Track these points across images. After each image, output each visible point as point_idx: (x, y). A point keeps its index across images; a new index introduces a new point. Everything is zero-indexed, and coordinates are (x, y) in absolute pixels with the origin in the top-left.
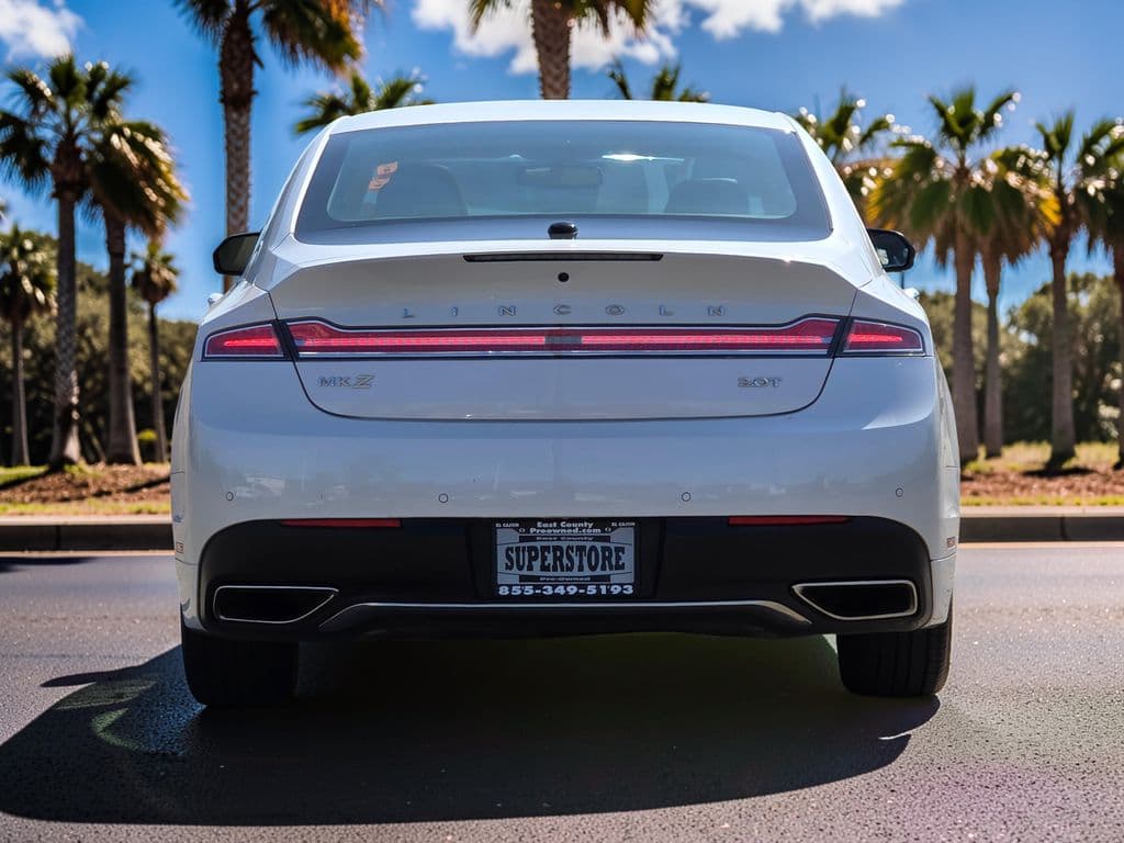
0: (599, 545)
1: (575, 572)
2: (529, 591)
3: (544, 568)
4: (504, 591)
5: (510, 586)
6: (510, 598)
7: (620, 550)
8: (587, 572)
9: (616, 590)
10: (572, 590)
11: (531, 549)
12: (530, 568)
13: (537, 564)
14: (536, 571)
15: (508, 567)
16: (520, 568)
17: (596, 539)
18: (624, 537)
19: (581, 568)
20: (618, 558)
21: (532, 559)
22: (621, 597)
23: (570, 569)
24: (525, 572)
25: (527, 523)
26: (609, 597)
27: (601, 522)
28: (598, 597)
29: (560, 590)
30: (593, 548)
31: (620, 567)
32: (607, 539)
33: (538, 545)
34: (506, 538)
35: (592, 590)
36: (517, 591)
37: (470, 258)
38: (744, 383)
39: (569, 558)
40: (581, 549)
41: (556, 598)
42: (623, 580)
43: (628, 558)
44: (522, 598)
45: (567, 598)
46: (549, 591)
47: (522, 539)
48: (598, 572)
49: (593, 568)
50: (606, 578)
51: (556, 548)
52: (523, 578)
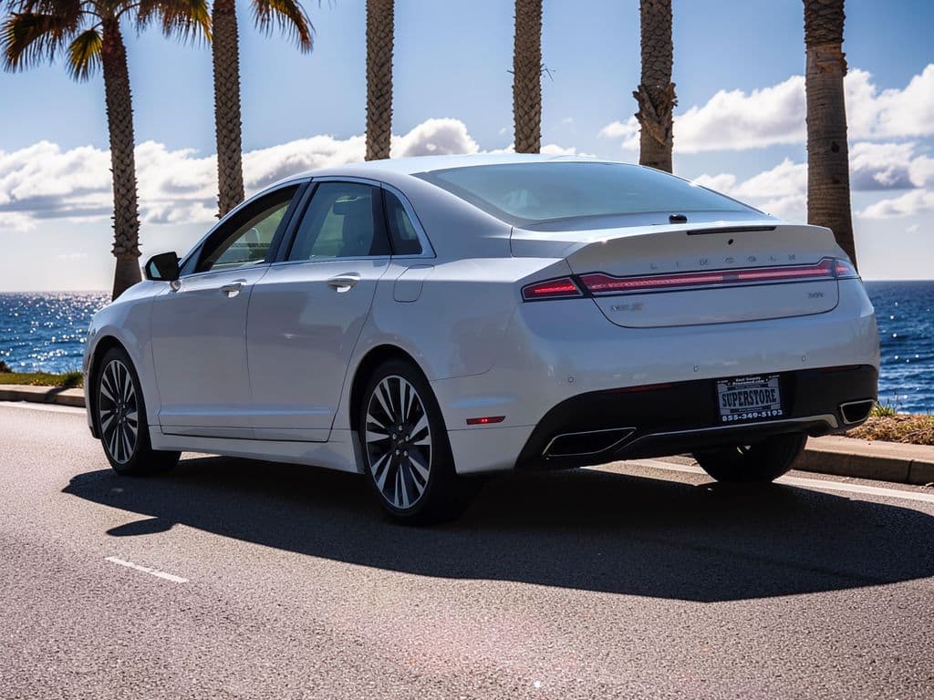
0: (763, 389)
1: (755, 405)
2: (736, 418)
3: (741, 404)
4: (724, 419)
5: (727, 416)
6: (728, 423)
7: (773, 391)
8: (760, 405)
9: (775, 413)
10: (755, 415)
11: (734, 394)
12: (735, 405)
13: (737, 402)
14: (737, 407)
15: (725, 406)
16: (730, 406)
17: (763, 386)
18: (773, 384)
19: (757, 403)
20: (773, 396)
21: (735, 400)
22: (778, 417)
23: (752, 404)
24: (732, 407)
25: (731, 379)
26: (772, 418)
27: (764, 376)
28: (767, 418)
29: (750, 416)
30: (761, 391)
31: (774, 400)
32: (766, 386)
33: (737, 391)
34: (722, 388)
35: (764, 414)
36: (731, 418)
37: (690, 233)
38: (810, 295)
39: (751, 398)
40: (756, 392)
41: (748, 420)
42: (776, 410)
43: (777, 395)
44: (733, 422)
45: (753, 420)
46: (745, 416)
47: (729, 389)
48: (765, 404)
49: (763, 402)
50: (769, 407)
51: (746, 393)
52: (732, 411)
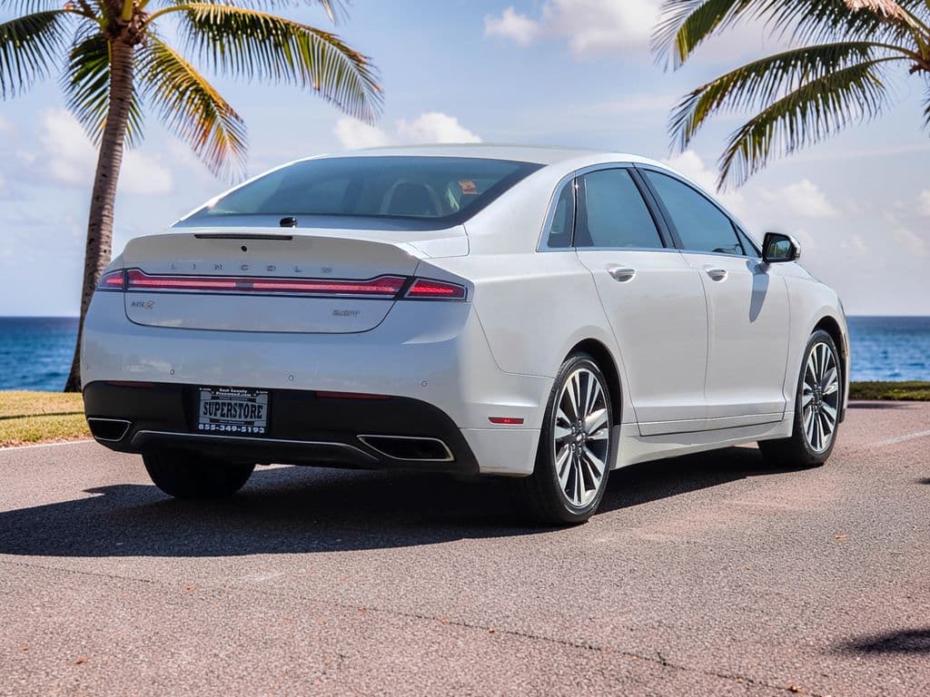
0: (250, 403)
1: (237, 419)
2: (213, 427)
3: (222, 415)
4: (201, 427)
5: (204, 425)
6: (204, 431)
7: (260, 407)
8: (243, 419)
9: (256, 430)
10: (234, 428)
11: (217, 404)
12: (215, 415)
13: (219, 412)
14: (218, 417)
15: (205, 414)
16: (211, 414)
17: (250, 400)
18: (262, 400)
19: (240, 417)
20: (259, 412)
21: (217, 410)
22: (257, 435)
23: (235, 417)
24: (213, 417)
25: (215, 388)
26: (252, 434)
27: (251, 390)
28: (247, 434)
29: (228, 428)
30: (247, 405)
31: (260, 417)
32: (254, 400)
33: (220, 401)
34: (205, 396)
35: (244, 429)
36: (207, 427)
37: (198, 236)
38: (336, 313)
39: (235, 411)
40: (241, 405)
41: (226, 433)
42: (260, 425)
43: (264, 412)
44: (209, 432)
45: (231, 433)
46: (223, 428)
47: (213, 398)
48: (249, 419)
49: (246, 417)
50: (251, 423)
51: (230, 404)
52: (212, 420)
